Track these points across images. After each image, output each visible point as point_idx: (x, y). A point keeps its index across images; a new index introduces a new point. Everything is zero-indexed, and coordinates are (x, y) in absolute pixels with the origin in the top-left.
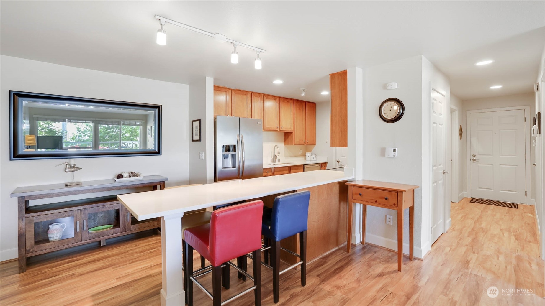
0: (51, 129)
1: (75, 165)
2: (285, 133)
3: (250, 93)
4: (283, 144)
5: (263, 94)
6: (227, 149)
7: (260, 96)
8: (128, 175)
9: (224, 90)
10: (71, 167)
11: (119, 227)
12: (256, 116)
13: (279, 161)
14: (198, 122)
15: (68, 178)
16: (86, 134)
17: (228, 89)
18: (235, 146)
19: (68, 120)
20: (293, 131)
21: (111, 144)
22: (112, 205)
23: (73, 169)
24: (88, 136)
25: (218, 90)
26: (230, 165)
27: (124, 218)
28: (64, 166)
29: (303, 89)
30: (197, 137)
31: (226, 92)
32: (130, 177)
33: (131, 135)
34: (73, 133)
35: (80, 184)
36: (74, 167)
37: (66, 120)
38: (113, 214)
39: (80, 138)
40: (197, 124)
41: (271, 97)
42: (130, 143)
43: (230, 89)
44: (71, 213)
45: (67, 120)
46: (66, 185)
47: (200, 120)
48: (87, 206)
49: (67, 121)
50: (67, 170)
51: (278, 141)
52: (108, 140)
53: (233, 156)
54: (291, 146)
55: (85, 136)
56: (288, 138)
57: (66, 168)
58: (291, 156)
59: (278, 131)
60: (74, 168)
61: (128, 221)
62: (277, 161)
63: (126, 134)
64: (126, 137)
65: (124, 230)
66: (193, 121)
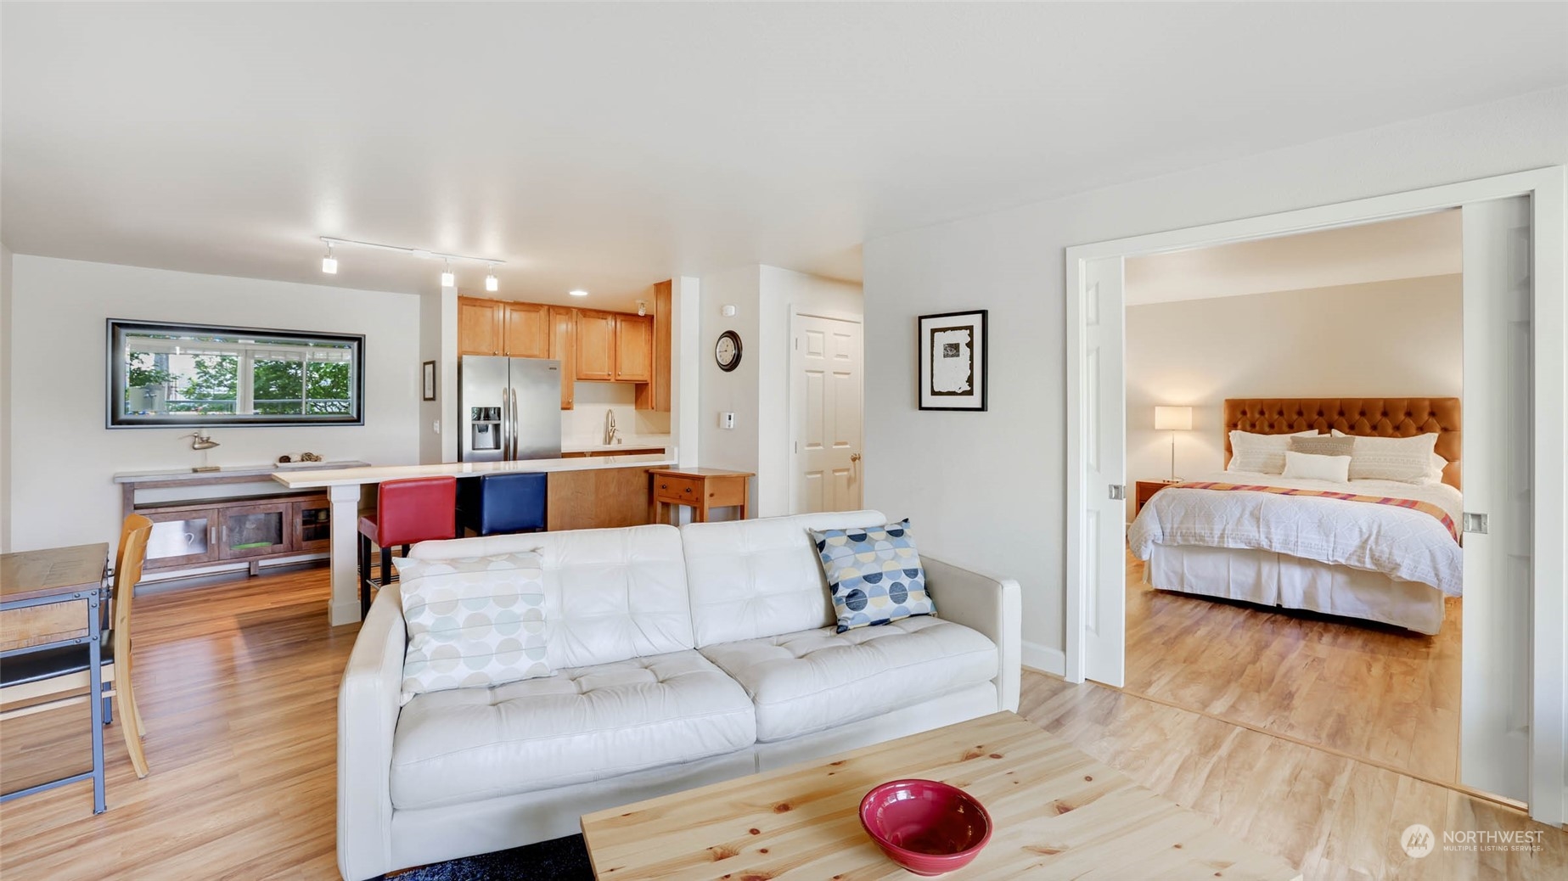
0: (139, 368)
1: (208, 438)
2: (636, 385)
3: (546, 307)
4: (633, 407)
5: (574, 308)
6: (484, 414)
7: (567, 314)
8: (300, 458)
9: (489, 304)
10: (203, 441)
11: (281, 542)
12: (559, 354)
13: (619, 441)
14: (432, 365)
15: (198, 459)
16: (222, 382)
17: (497, 302)
18: (499, 409)
19: (181, 350)
20: (649, 381)
21: (284, 405)
22: (270, 506)
23: (206, 445)
24: (225, 386)
25: (475, 306)
26: (491, 444)
27: (289, 530)
28: (190, 440)
29: (640, 301)
30: (429, 394)
31: (491, 307)
32: (303, 460)
33: (335, 384)
34: (190, 379)
35: (217, 470)
36: (207, 441)
37: (175, 350)
38: (274, 520)
39: (205, 391)
40: (429, 368)
41: (594, 313)
42: (333, 405)
43: (501, 302)
44: (202, 513)
45: (178, 348)
46: (195, 471)
47: (433, 363)
48: (228, 505)
49: (178, 352)
50: (196, 446)
51: (620, 401)
52: (275, 397)
53: (497, 427)
54: (645, 411)
55: (220, 384)
56: (641, 394)
57: (194, 443)
58: (653, 433)
59: (613, 380)
60: (208, 444)
61: (298, 533)
62: (614, 441)
63: (323, 382)
64: (323, 389)
65: (290, 548)
66: (425, 364)
